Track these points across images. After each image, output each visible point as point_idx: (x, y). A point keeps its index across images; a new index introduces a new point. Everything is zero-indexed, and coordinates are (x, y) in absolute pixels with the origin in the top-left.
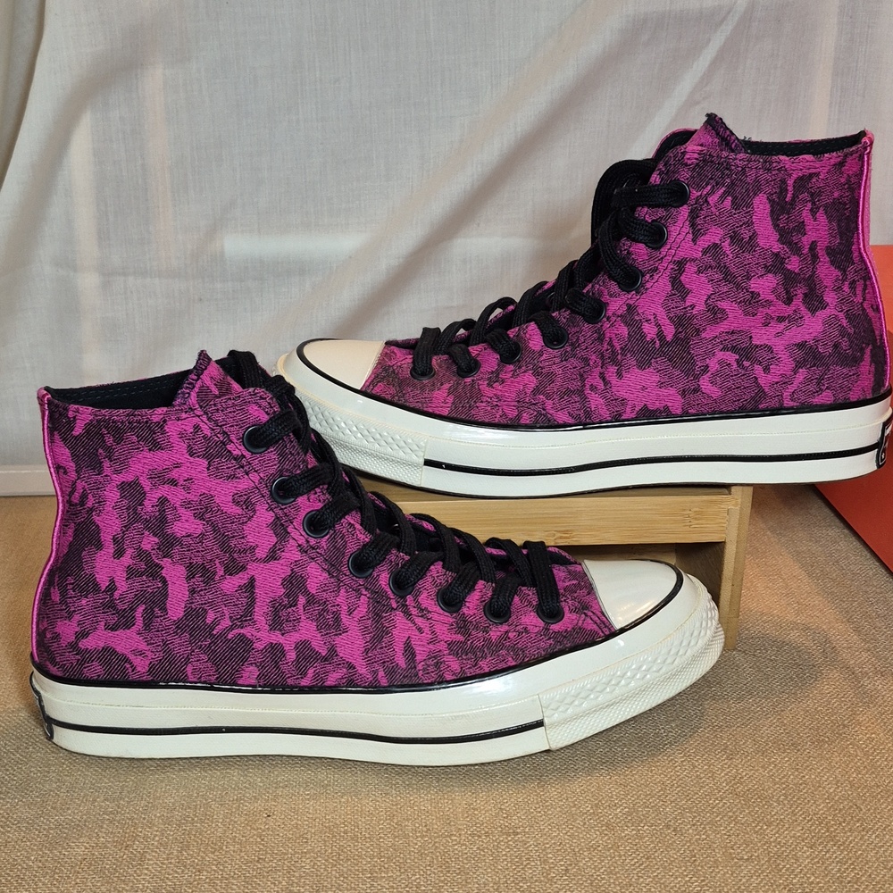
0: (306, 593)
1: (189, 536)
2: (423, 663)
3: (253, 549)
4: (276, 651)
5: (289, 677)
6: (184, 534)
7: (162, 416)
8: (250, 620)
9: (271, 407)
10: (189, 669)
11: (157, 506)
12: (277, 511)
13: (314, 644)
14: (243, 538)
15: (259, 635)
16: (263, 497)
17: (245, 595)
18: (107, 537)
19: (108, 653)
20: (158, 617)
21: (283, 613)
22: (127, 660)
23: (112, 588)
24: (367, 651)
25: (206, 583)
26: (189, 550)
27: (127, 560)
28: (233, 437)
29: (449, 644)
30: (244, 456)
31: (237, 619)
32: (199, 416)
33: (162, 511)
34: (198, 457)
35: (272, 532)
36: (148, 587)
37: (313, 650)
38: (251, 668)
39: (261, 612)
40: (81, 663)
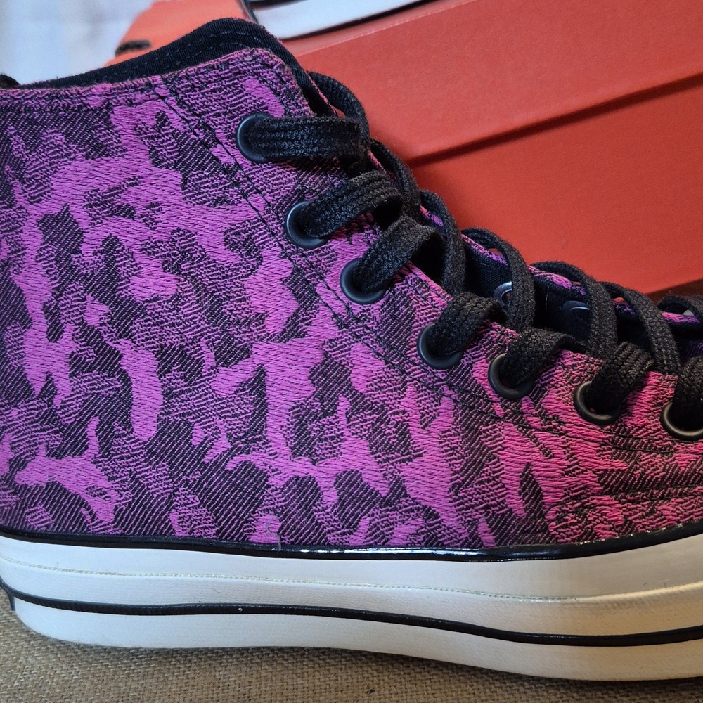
0: (351, 392)
1: (155, 300)
2: (556, 509)
3: (260, 318)
4: (305, 489)
5: (329, 532)
6: (147, 296)
7: (103, 98)
8: (260, 439)
9: (282, 82)
10: (174, 517)
11: (101, 252)
12: (295, 258)
13: (368, 477)
14: (244, 299)
15: (275, 464)
16: (273, 234)
17: (251, 398)
18: (35, 307)
19: (54, 493)
20: (119, 436)
21: (314, 427)
22: (82, 503)
23: (49, 390)
24: (456, 488)
25: (191, 381)
26: (157, 324)
27: (67, 343)
28: (220, 134)
29: (601, 476)
30: (240, 167)
31: (240, 438)
32: (163, 98)
33: (110, 261)
34: (167, 166)
35: (290, 292)
36: (102, 388)
37: (365, 487)
38: (268, 517)
39: (277, 425)
40: (22, 505)
